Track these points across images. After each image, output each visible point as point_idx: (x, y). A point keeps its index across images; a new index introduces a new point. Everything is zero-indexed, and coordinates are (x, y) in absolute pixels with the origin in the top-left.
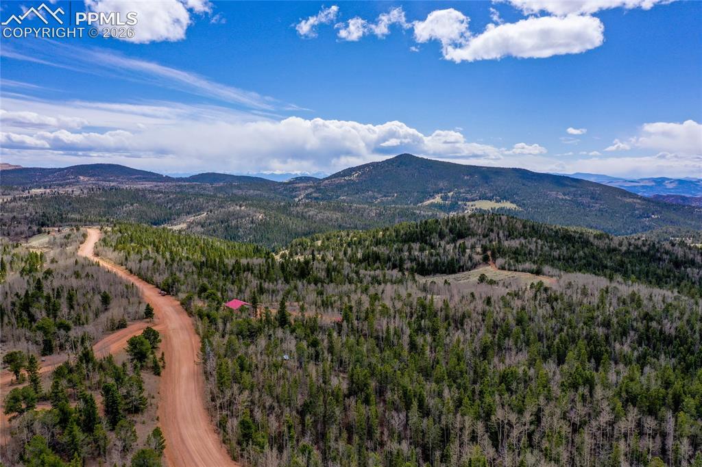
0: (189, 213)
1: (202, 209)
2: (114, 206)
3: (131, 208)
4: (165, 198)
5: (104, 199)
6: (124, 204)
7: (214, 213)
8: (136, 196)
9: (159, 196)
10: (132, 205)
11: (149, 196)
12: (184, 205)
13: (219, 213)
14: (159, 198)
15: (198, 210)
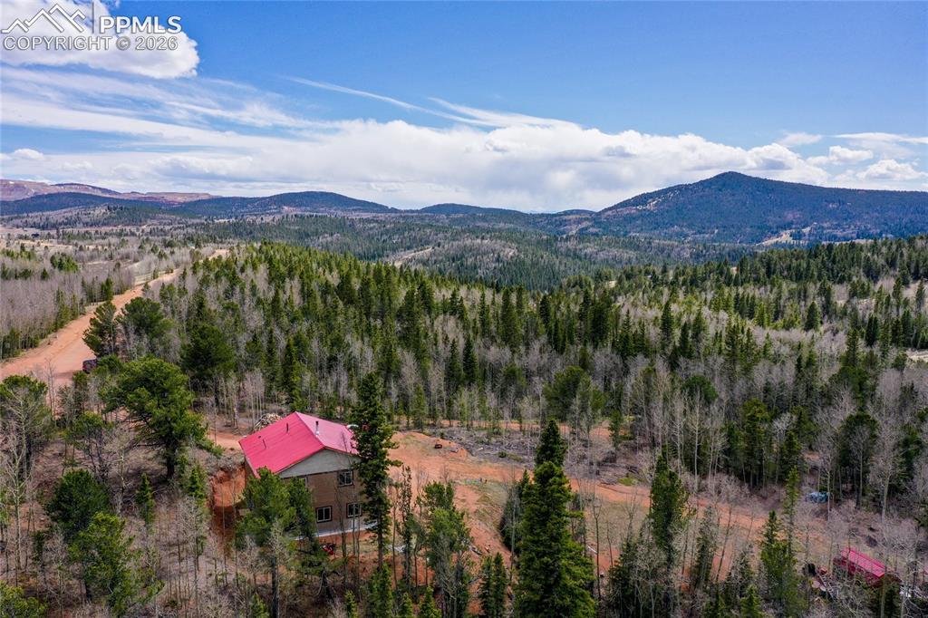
0: (409, 248)
1: (428, 243)
2: (308, 235)
3: (329, 239)
4: (380, 228)
5: (297, 228)
6: (322, 234)
7: (443, 247)
8: (341, 226)
9: (372, 225)
10: (332, 235)
11: (359, 226)
12: (404, 237)
13: (451, 247)
14: (371, 229)
15: (423, 243)
